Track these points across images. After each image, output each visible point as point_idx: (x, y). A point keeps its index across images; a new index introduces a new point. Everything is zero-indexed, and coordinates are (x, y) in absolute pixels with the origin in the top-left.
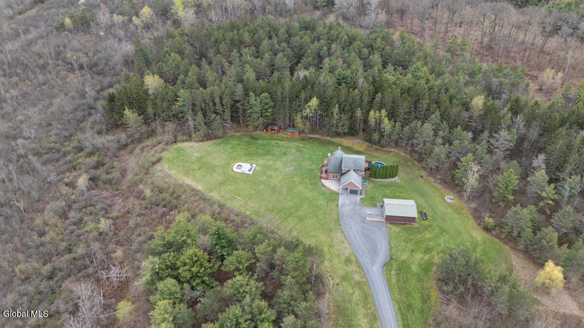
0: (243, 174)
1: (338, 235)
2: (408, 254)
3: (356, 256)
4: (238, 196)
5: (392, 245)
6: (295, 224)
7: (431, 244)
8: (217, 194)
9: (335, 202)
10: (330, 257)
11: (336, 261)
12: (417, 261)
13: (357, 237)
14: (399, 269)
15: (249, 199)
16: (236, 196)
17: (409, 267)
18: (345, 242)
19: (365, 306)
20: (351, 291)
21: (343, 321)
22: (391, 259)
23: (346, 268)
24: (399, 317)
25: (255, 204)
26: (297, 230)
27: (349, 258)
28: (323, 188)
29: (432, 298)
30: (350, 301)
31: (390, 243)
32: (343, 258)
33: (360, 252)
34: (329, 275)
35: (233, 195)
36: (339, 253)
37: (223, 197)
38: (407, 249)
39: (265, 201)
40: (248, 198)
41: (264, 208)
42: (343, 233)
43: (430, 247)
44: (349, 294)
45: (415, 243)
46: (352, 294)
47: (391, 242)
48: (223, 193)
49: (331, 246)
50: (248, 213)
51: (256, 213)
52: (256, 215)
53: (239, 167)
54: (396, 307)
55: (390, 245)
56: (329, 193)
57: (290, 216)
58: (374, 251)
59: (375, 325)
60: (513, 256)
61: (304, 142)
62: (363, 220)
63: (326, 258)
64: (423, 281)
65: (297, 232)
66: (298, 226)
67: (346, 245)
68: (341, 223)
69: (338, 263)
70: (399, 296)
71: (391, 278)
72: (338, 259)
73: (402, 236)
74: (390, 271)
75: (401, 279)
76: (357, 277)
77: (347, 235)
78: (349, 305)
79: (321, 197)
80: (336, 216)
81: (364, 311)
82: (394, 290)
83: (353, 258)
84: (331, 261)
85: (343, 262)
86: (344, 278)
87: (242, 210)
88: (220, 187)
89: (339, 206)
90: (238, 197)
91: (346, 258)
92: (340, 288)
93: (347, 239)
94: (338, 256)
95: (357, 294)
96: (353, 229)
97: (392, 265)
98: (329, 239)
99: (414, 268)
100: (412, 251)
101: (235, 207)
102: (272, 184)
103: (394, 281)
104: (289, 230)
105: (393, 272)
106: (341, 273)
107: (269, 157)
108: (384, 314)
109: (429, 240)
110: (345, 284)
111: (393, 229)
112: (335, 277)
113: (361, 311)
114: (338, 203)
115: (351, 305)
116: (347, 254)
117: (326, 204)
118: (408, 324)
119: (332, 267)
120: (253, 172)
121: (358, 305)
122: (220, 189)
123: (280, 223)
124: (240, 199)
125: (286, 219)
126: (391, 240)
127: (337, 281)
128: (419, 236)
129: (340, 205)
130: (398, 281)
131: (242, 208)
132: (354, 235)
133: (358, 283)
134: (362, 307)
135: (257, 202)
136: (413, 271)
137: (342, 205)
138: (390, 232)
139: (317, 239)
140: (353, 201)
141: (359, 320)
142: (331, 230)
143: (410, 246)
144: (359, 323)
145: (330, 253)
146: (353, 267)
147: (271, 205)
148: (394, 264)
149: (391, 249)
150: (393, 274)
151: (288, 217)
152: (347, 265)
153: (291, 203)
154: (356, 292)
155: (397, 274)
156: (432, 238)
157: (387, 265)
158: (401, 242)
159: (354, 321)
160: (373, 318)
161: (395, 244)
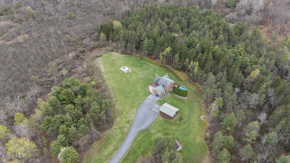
0: (123, 71)
1: (134, 110)
2: (156, 131)
3: (133, 122)
5: (153, 124)
6: (122, 98)
7: (171, 132)
10: (123, 117)
11: (123, 120)
12: (156, 136)
13: (141, 114)
14: (146, 135)
16: (112, 79)
17: (151, 137)
18: (135, 114)
19: (117, 143)
20: (118, 134)
21: (104, 143)
22: (147, 130)
24: (126, 154)
25: (115, 85)
26: (120, 101)
28: (147, 89)
29: (147, 154)
30: (114, 137)
31: (152, 123)
32: (127, 120)
33: (137, 121)
34: (116, 124)
35: (111, 78)
36: (128, 117)
37: (107, 78)
38: (158, 129)
39: (120, 85)
40: (115, 81)
41: (117, 88)
42: (137, 110)
43: (169, 133)
44: (116, 134)
45: (164, 129)
46: (118, 135)
47: (154, 123)
48: (109, 76)
49: (127, 113)
50: (110, 87)
51: (113, 88)
53: (124, 68)
54: (130, 149)
55: (152, 124)
56: (148, 92)
57: (123, 94)
58: (143, 123)
59: (114, 152)
60: (207, 157)
61: (160, 67)
62: (150, 109)
63: (121, 117)
64: (151, 145)
66: (122, 100)
67: (134, 116)
68: (140, 106)
69: (123, 121)
70: (135, 146)
71: (139, 137)
72: (125, 119)
73: (161, 123)
74: (142, 134)
75: (142, 140)
76: (125, 130)
77: (138, 112)
78: (112, 139)
79: (143, 92)
80: (141, 102)
81: (115, 144)
82: (135, 142)
83: (131, 122)
85: (126, 121)
86: (120, 128)
88: (110, 73)
91: (128, 121)
92: (115, 131)
93: (136, 113)
95: (119, 137)
96: (143, 110)
97: (144, 132)
98: (129, 110)
99: (152, 138)
100: (159, 131)
102: (129, 80)
103: (139, 139)
105: (142, 135)
106: (121, 125)
107: (139, 69)
108: (122, 149)
109: (172, 130)
110: (119, 130)
111: (160, 118)
112: (118, 126)
113: (115, 143)
114: (146, 98)
115: (113, 139)
116: (130, 119)
117: (142, 96)
118: (127, 159)
119: (120, 121)
121: (116, 140)
123: (117, 96)
124: (112, 81)
127: (117, 127)
128: (169, 126)
129: (147, 98)
130: (141, 140)
131: (109, 84)
132: (141, 113)
133: (124, 132)
134: (116, 142)
135: (117, 84)
136: (151, 139)
137: (148, 99)
138: (157, 119)
139: (125, 108)
140: (154, 99)
141: (111, 146)
142: (133, 107)
143: (160, 129)
144: (109, 148)
145: (124, 115)
146: (128, 125)
147: (121, 87)
148: (146, 132)
149: (150, 126)
150: (141, 136)
151: (122, 95)
152: (126, 123)
153: (129, 90)
154: (120, 135)
155: (143, 137)
156: (174, 130)
157: (142, 131)
158: (158, 125)
159: (108, 146)
160: (116, 149)
161: (155, 125)
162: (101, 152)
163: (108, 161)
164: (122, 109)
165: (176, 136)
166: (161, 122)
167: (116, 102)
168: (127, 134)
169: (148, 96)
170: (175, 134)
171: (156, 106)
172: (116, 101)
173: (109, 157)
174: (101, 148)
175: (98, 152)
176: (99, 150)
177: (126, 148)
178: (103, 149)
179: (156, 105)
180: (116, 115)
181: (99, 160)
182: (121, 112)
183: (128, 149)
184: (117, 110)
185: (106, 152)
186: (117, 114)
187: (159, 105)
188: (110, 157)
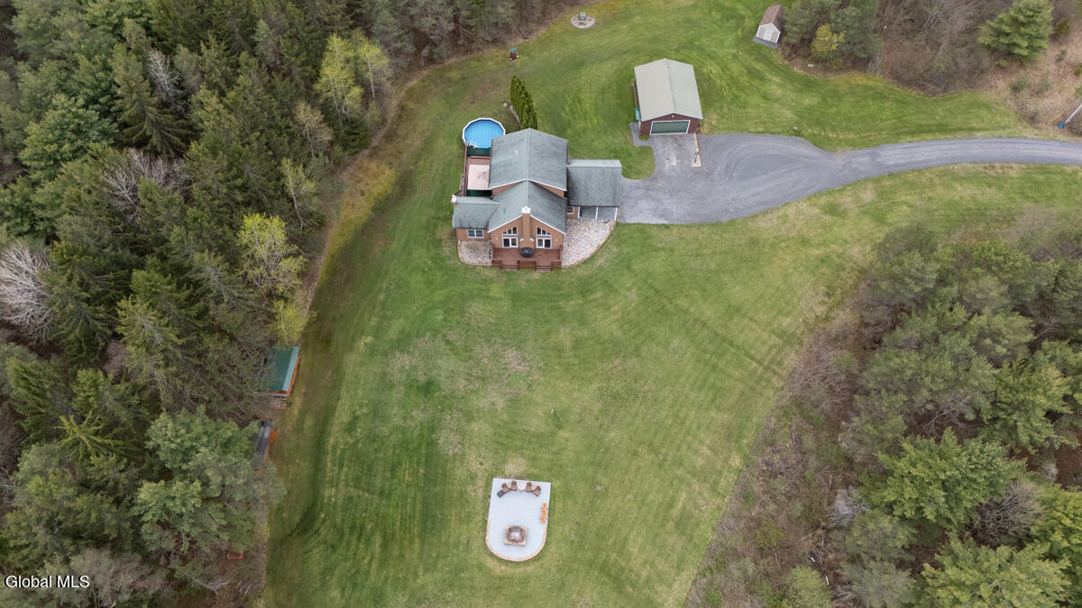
0: (552, 515)
1: (766, 227)
2: (776, 105)
3: (815, 195)
4: (671, 506)
5: (761, 129)
6: (753, 325)
8: (670, 586)
9: (655, 232)
12: (791, 95)
13: (760, 189)
14: (820, 124)
15: (681, 464)
16: (675, 512)
17: (810, 109)
18: (781, 213)
19: (932, 186)
20: (905, 208)
22: (798, 134)
23: (851, 214)
24: (930, 137)
25: (701, 442)
27: (824, 208)
28: (600, 262)
29: (870, 84)
31: (757, 133)
32: (828, 218)
36: (819, 225)
37: (681, 560)
38: (763, 105)
39: (682, 415)
40: (680, 472)
41: (713, 414)
42: (756, 216)
44: (912, 212)
45: (742, 91)
46: (910, 206)
47: (752, 130)
48: (662, 565)
49: (805, 242)
50: (736, 461)
51: (731, 435)
52: (741, 436)
53: (516, 535)
54: (909, 139)
55: (762, 133)
56: (618, 245)
57: (725, 339)
58: (786, 162)
59: (962, 175)
61: (338, 337)
62: (705, 174)
63: (841, 251)
64: (835, 91)
65: (780, 318)
66: (762, 317)
67: (791, 211)
68: (725, 219)
70: (884, 132)
71: (847, 140)
72: (835, 229)
73: (729, 109)
74: (829, 139)
75: (844, 124)
76: (868, 195)
77: (760, 209)
78: (937, 213)
79: (636, 267)
80: (706, 230)
81: (940, 191)
82: (872, 138)
83: (823, 200)
84: (846, 242)
85: (838, 220)
86: (878, 218)
87: (727, 481)
88: (634, 586)
89: (666, 222)
90: (680, 504)
91: (826, 213)
93: (773, 209)
94: (827, 227)
96: (733, 196)
97: (814, 135)
98: (783, 245)
99: (809, 100)
101: (719, 508)
102: (597, 408)
103: (852, 135)
104: (780, 336)
105: (832, 135)
107: (447, 441)
108: (934, 157)
109: (724, 69)
111: (714, 123)
114: (657, 225)
116: (816, 211)
117: (663, 255)
120: (538, 478)
122: (648, 580)
123: (760, 363)
124: (684, 496)
125: (738, 348)
126: (747, 130)
131: (723, 482)
133: (882, 194)
134: (932, 191)
135: (689, 438)
136: (818, 103)
137: (661, 216)
138: (724, 129)
139: (790, 271)
140: (642, 192)
141: (961, 198)
142: (754, 242)
143: (755, 100)
144: (968, 198)
145: (824, 244)
146: (846, 200)
147: (692, 395)
148: (810, 131)
149: (773, 133)
150: (835, 136)
151: (731, 344)
152: (845, 212)
153: (675, 343)
154: (903, 198)
155: (833, 129)
156: (717, 64)
157: (817, 142)
158: (747, 113)
159: (969, 206)
160: (948, 174)
161: (756, 123)
162: (1008, 210)
163: (1000, 171)
164: (806, 276)
165: (733, 51)
166: (726, 110)
167: (793, 334)
168: (877, 181)
169: (642, 228)
170: (730, 57)
171: (673, 168)
172: (788, 338)
173: (990, 176)
174: (998, 221)
175: (1016, 218)
176: (1009, 223)
177: (915, 150)
178: (995, 212)
179: (667, 167)
180: (851, 282)
181: (1028, 197)
182: (824, 270)
183: (910, 142)
184: (828, 294)
185: (990, 195)
186: (843, 274)
187: (654, 160)
188: (985, 173)
